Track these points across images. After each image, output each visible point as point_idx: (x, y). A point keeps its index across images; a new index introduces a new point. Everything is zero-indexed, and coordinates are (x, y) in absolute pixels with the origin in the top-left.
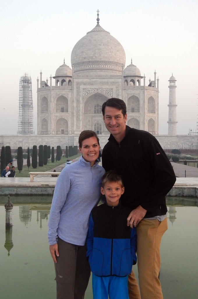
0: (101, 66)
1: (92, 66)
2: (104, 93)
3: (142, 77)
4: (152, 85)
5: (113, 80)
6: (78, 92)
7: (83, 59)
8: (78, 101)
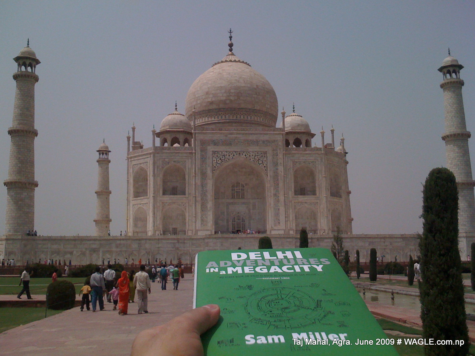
0: (240, 117)
1: (224, 117)
2: (252, 160)
3: (313, 135)
5: (266, 137)
6: (203, 159)
7: (209, 104)
8: (204, 175)
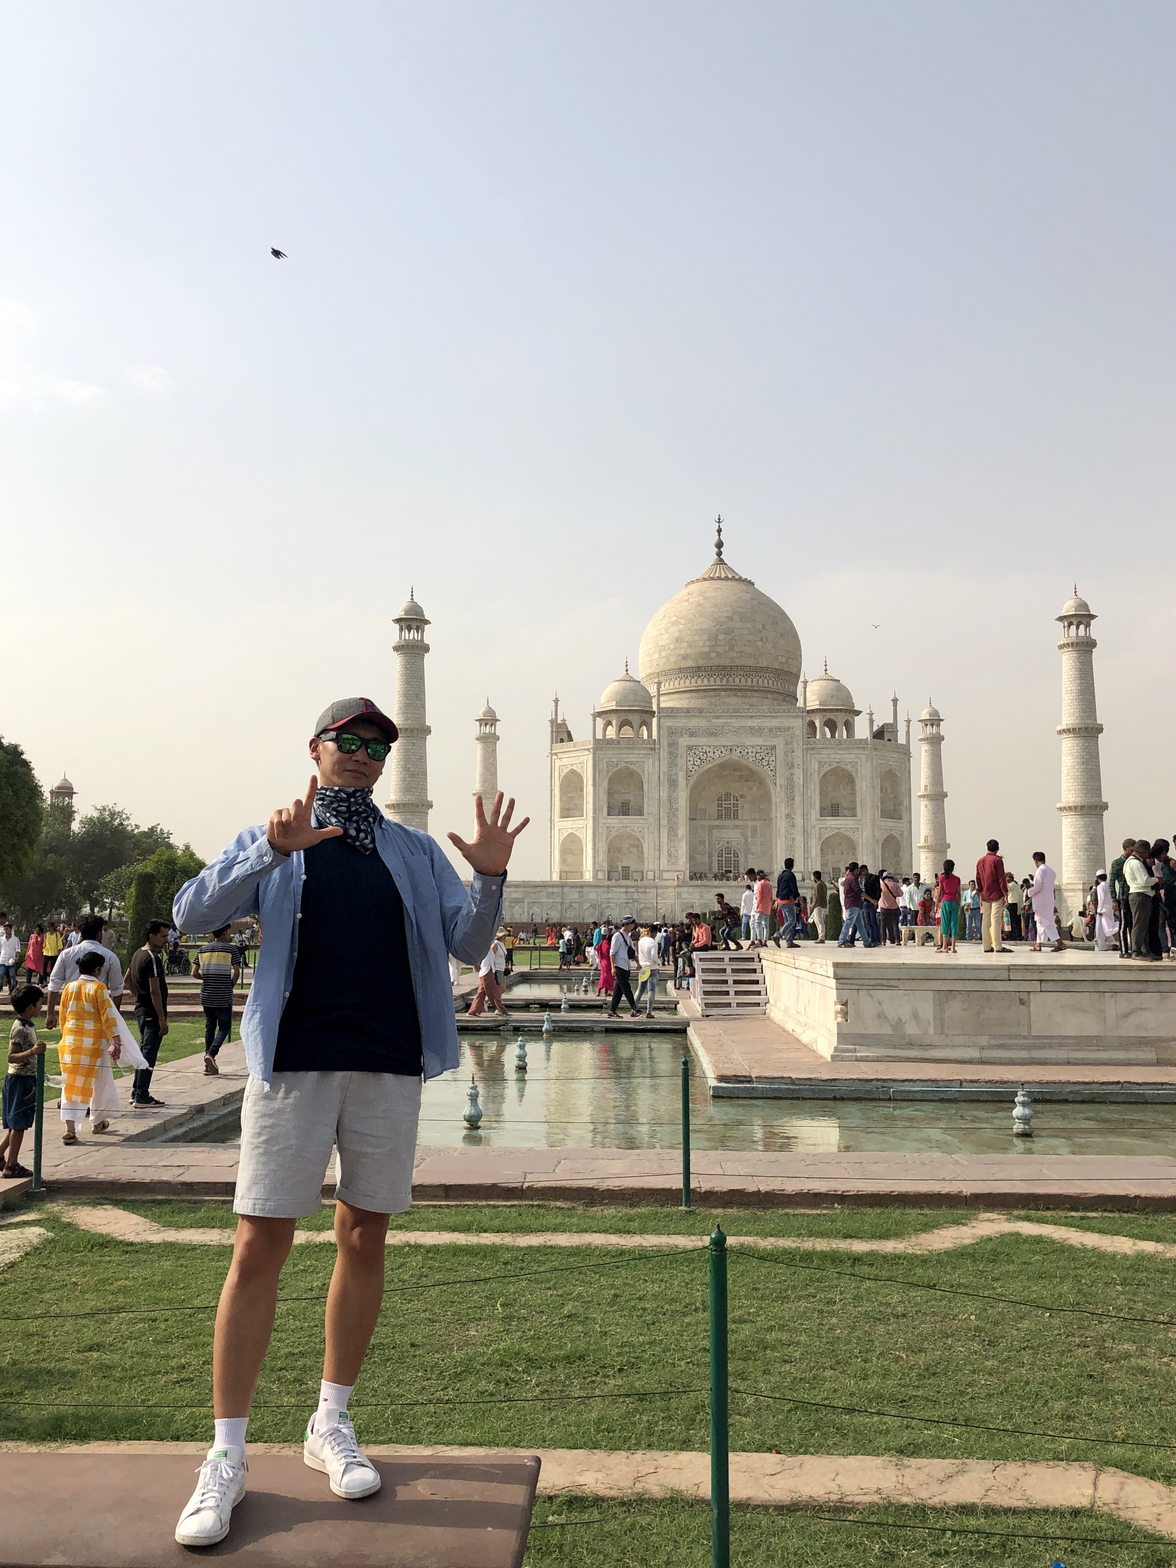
0: (734, 681)
1: (706, 681)
2: (750, 760)
3: (858, 713)
4: (887, 736)
5: (775, 723)
6: (672, 758)
8: (673, 784)
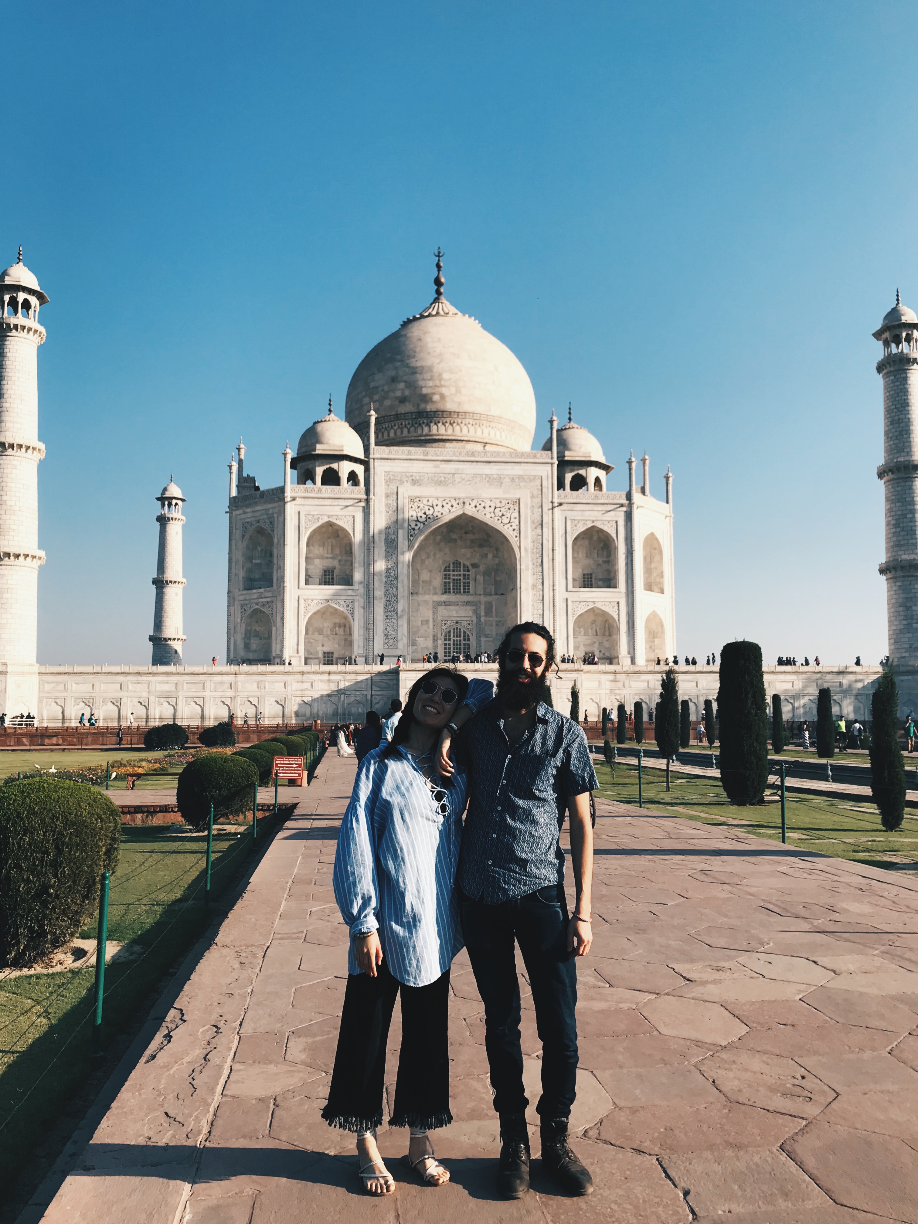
0: (461, 431)
2: (488, 516)
5: (517, 470)
6: (391, 512)
7: (397, 403)
8: (391, 544)
